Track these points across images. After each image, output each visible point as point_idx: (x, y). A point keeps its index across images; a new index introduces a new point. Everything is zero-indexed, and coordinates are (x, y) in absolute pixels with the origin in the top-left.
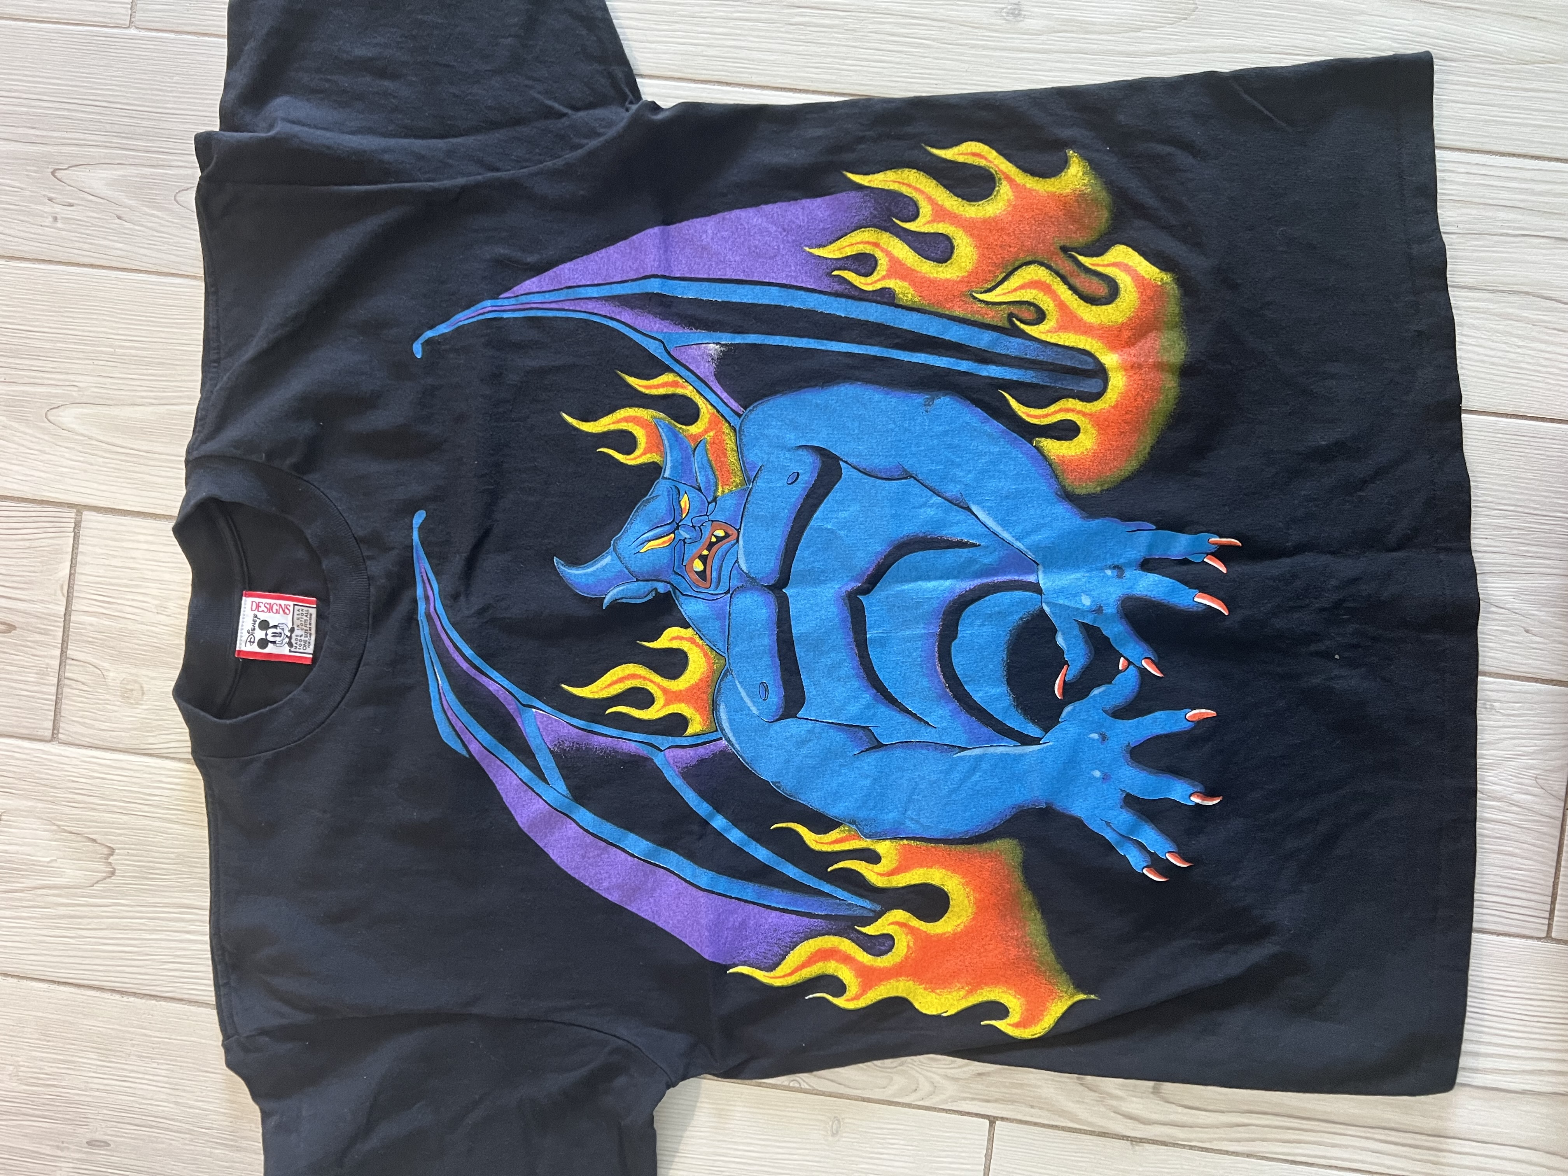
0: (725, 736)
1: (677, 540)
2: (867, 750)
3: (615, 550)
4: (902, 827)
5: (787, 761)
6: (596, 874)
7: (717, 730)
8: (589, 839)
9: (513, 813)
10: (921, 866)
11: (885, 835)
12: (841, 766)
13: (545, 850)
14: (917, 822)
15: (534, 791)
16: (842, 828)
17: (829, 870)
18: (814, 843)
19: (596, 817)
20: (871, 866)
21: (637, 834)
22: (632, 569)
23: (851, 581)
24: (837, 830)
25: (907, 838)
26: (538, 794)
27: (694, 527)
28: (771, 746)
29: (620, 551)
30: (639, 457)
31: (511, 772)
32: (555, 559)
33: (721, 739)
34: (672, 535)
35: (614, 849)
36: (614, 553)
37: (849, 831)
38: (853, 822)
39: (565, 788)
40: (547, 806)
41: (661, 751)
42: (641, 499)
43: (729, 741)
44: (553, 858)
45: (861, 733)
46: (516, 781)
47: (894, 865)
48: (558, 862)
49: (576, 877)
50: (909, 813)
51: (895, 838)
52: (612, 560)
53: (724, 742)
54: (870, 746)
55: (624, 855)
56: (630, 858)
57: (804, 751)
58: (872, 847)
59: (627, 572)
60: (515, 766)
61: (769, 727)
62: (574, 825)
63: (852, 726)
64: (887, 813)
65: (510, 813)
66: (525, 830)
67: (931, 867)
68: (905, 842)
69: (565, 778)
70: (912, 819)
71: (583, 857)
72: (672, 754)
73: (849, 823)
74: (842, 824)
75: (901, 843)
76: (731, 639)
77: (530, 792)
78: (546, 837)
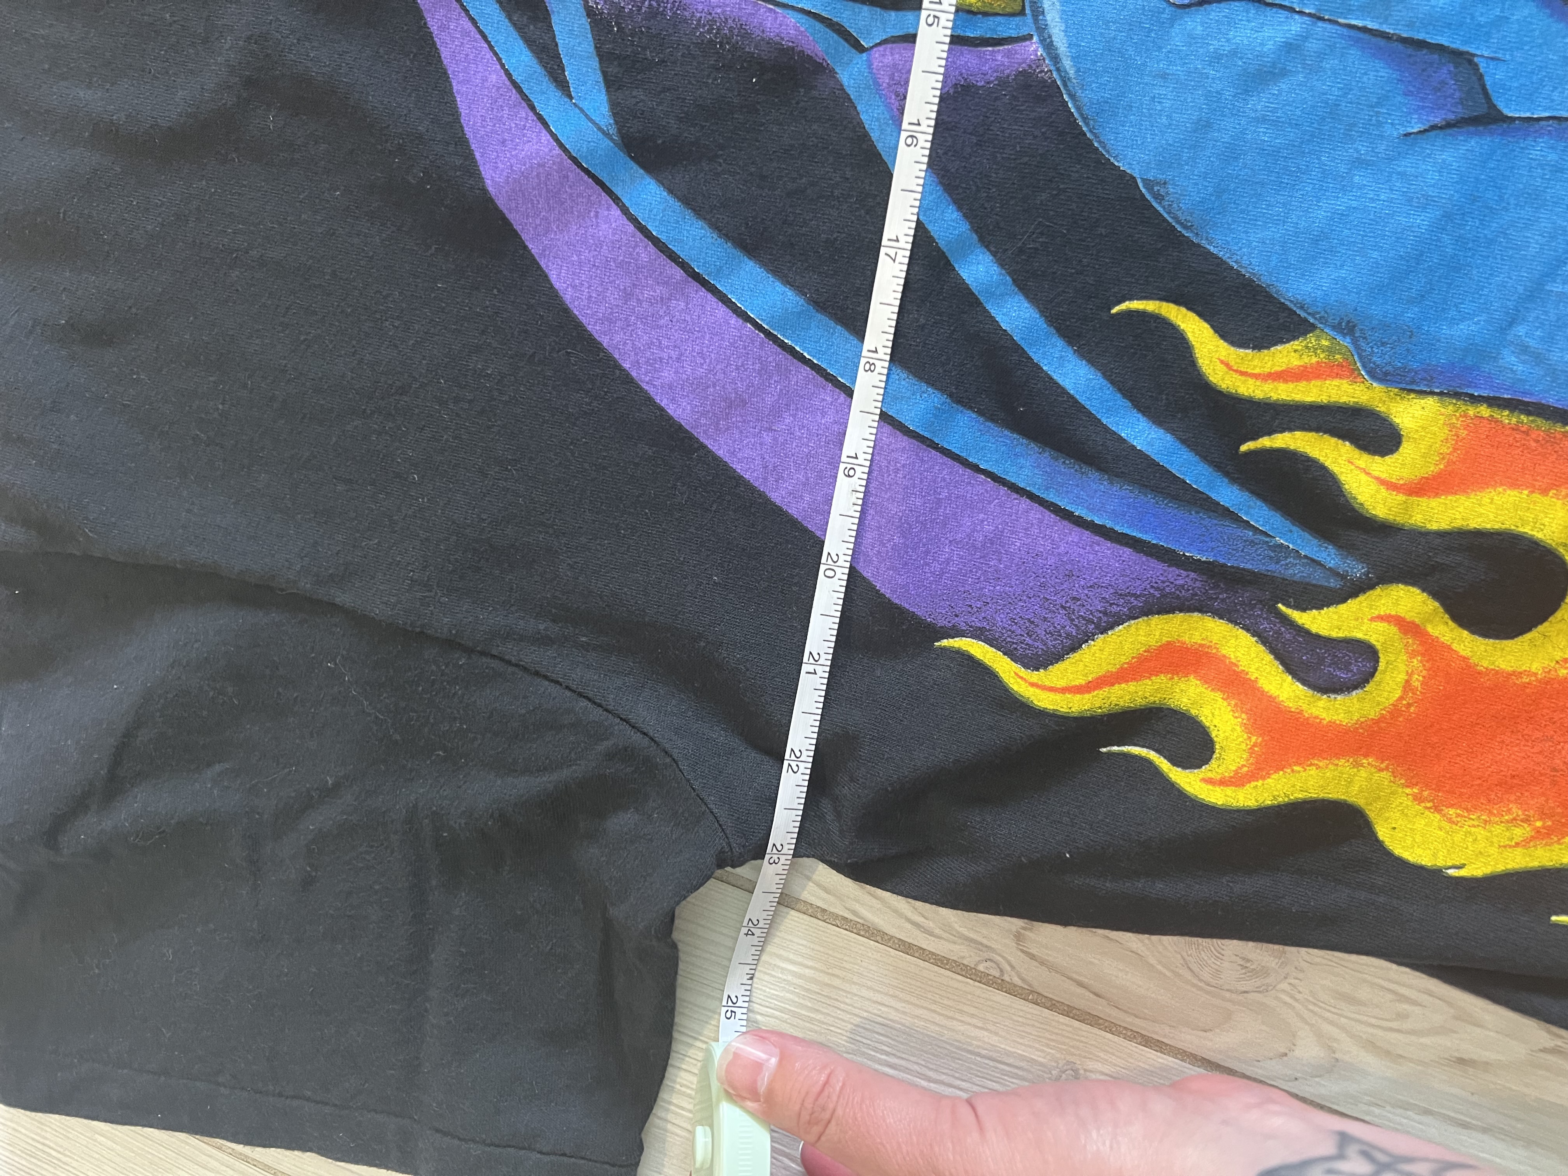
0: (1042, 29)
2: (1449, 125)
4: (1486, 368)
6: (649, 345)
8: (646, 253)
9: (477, 155)
10: (1514, 484)
11: (1430, 381)
12: (1359, 163)
13: (542, 264)
15: (532, 108)
16: (1311, 339)
17: (1244, 448)
18: (1221, 368)
19: (671, 200)
20: (1364, 460)
21: (763, 264)
24: (1296, 344)
25: (1493, 402)
26: (540, 118)
31: (489, 55)
35: (703, 292)
37: (1330, 351)
38: (1347, 328)
39: (605, 109)
40: (557, 151)
41: (860, 49)
43: (1049, 45)
44: (557, 285)
45: (1445, 71)
46: (496, 77)
47: (1431, 469)
48: (568, 296)
49: (605, 341)
50: (1521, 330)
51: (1457, 395)
53: (1034, 48)
54: (1461, 112)
55: (722, 310)
56: (734, 320)
57: (1258, 103)
58: (1381, 408)
60: (502, 39)
62: (616, 212)
63: (1421, 44)
64: (1453, 322)
65: (469, 156)
66: (501, 203)
67: (1544, 492)
68: (1484, 411)
69: (611, 83)
70: (1524, 349)
71: (627, 296)
72: (889, 59)
73: (1337, 328)
74: (1312, 328)
75: (1471, 412)
77: (524, 112)
78: (547, 231)
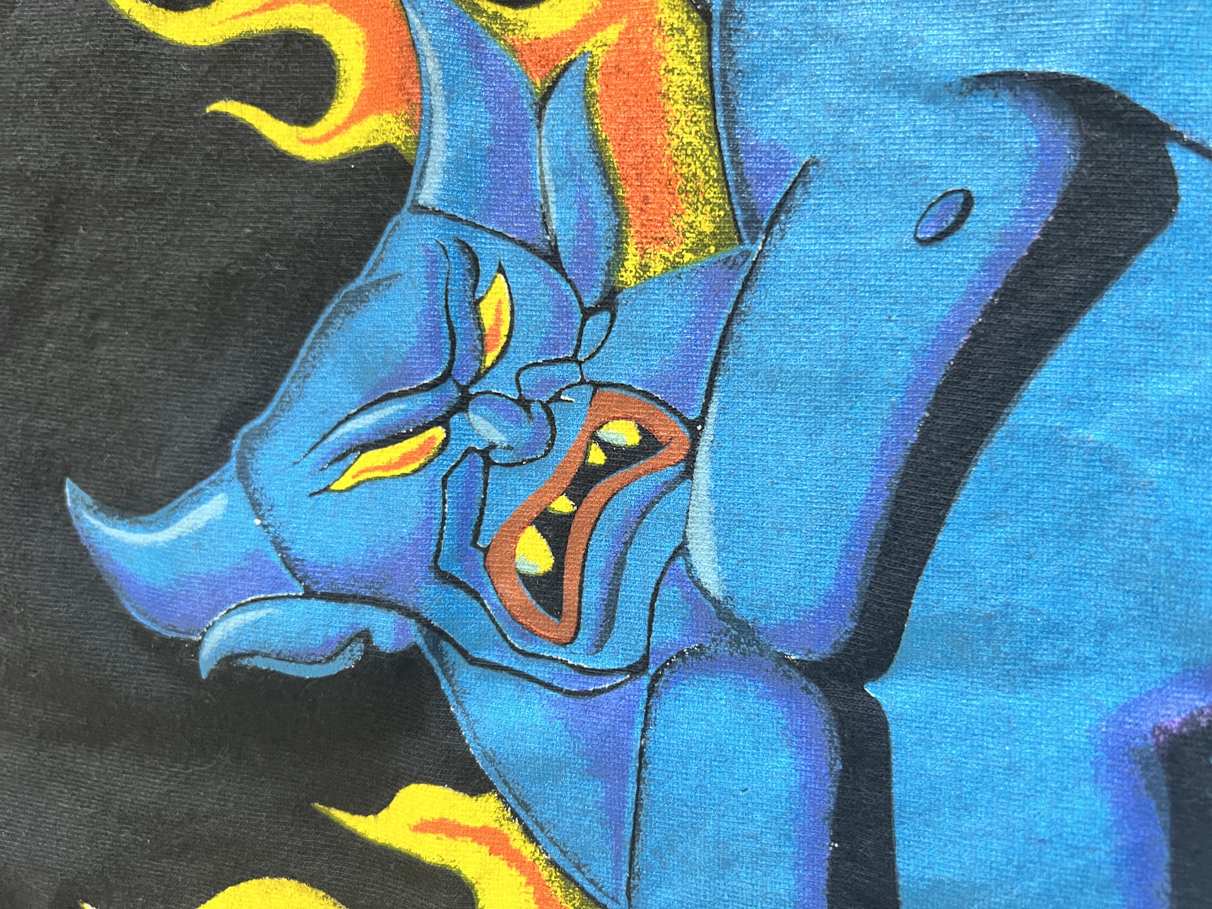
1: (456, 449)
3: (243, 474)
22: (296, 550)
29: (259, 480)
30: (339, 130)
34: (438, 433)
36: (237, 486)
42: (336, 288)
52: (230, 508)
59: (275, 558)
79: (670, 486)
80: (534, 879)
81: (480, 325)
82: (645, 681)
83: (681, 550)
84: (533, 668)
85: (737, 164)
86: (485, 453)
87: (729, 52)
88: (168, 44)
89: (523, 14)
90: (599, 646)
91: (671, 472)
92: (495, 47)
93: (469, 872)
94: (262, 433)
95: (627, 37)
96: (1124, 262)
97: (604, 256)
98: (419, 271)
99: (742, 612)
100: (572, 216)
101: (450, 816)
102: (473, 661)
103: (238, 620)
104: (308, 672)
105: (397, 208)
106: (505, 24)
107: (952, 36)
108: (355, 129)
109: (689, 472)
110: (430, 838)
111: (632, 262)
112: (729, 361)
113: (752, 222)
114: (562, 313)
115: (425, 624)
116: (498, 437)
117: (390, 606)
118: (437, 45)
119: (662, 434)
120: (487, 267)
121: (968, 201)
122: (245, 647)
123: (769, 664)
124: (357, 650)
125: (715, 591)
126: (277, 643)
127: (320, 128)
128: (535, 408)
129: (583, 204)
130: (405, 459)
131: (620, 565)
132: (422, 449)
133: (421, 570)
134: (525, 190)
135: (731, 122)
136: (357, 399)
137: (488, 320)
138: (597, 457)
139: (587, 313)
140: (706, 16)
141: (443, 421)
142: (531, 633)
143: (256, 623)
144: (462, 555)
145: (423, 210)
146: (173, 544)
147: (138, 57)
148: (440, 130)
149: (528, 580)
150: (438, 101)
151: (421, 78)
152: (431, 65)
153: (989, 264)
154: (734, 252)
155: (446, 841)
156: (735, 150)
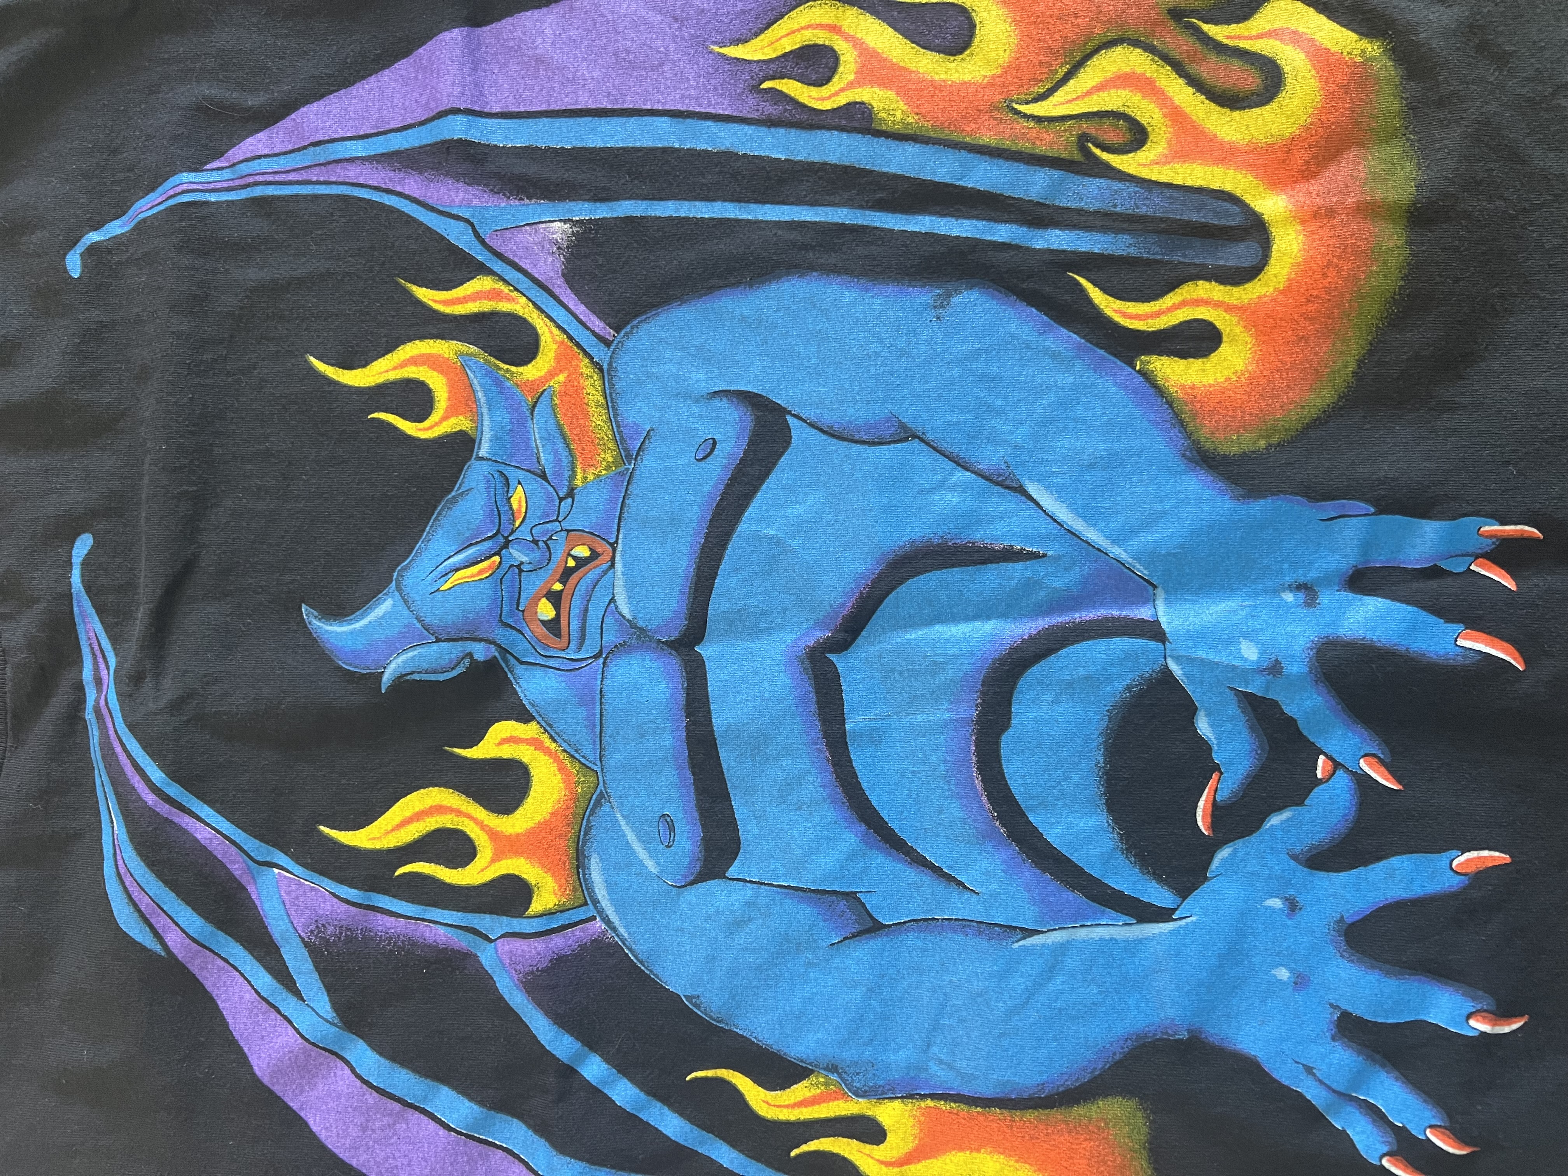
0: (601, 912)
1: (506, 565)
2: (854, 936)
3: (399, 588)
4: (923, 1075)
5: (711, 959)
6: (386, 1159)
7: (586, 904)
8: (372, 1098)
9: (246, 1050)
10: (961, 1149)
11: (893, 1090)
12: (810, 965)
13: (302, 1114)
14: (950, 1067)
15: (279, 1012)
16: (813, 1078)
17: (793, 1154)
18: (765, 1106)
19: (382, 1060)
20: (868, 1148)
21: (454, 1088)
22: (428, 621)
23: (813, 628)
24: (805, 1083)
25: (933, 1096)
26: (286, 1018)
27: (535, 542)
28: (682, 930)
29: (407, 591)
30: (437, 424)
31: (241, 980)
32: (304, 608)
33: (594, 918)
34: (497, 559)
35: (417, 1114)
36: (397, 594)
37: (826, 1084)
38: (833, 1068)
39: (328, 1007)
40: (300, 1040)
41: (490, 941)
42: (442, 497)
43: (607, 921)
44: (315, 1129)
45: (842, 905)
46: (250, 996)
47: (910, 1145)
48: (323, 1135)
49: (354, 1163)
50: (935, 1049)
51: (911, 1096)
52: (394, 605)
53: (599, 924)
54: (857, 927)
55: (432, 1125)
56: (442, 1132)
57: (740, 939)
58: (870, 1113)
59: (419, 626)
60: (248, 968)
61: (678, 895)
62: (347, 1071)
63: (824, 892)
64: (896, 1051)
65: (240, 1050)
66: (266, 1081)
67: (978, 1150)
68: (929, 1103)
69: (330, 989)
70: (941, 1062)
71: (364, 1129)
72: (507, 948)
73: (827, 1069)
74: (812, 1072)
75: (923, 1104)
76: (606, 739)
77: (273, 1015)
78: (302, 1092)
79: (605, 572)
80: (557, 760)
81: (511, 508)
82: (601, 660)
83: (612, 600)
84: (550, 663)
85: (620, 432)
86: (518, 567)
87: (612, 385)
88: (346, 386)
89: (521, 369)
90: (580, 649)
91: (605, 566)
92: (508, 384)
93: (525, 760)
94: (406, 568)
95: (569, 380)
96: (774, 464)
97: (567, 474)
98: (482, 486)
99: (641, 624)
100: (551, 457)
101: (514, 734)
102: (522, 663)
103: (403, 657)
104: (442, 677)
105: (470, 459)
106: (512, 373)
107: (702, 376)
108: (445, 424)
109: (613, 565)
110: (506, 746)
111: (579, 476)
112: (625, 515)
113: (629, 456)
114: (550, 501)
115: (499, 646)
116: (524, 559)
117: (481, 640)
118: (481, 385)
119: (600, 550)
120: (513, 482)
121: (715, 442)
122: (409, 670)
123: (654, 645)
124: (467, 662)
125: (628, 616)
126: (425, 666)
127: (427, 424)
128: (541, 544)
129: (556, 452)
130: (481, 572)
131: (586, 610)
132: (490, 567)
133: (495, 622)
134: (528, 446)
135: (616, 415)
136: (454, 548)
137: (515, 506)
138: (571, 563)
139: (561, 499)
140: (601, 370)
141: (498, 553)
142: (547, 647)
143: (413, 658)
144: (511, 614)
145: (482, 459)
146: (366, 626)
147: (330, 392)
148: (486, 423)
149: (544, 622)
150: (485, 410)
151: (476, 400)
152: (480, 395)
153: (725, 467)
154: (622, 469)
155: (514, 746)
156: (618, 426)
